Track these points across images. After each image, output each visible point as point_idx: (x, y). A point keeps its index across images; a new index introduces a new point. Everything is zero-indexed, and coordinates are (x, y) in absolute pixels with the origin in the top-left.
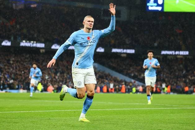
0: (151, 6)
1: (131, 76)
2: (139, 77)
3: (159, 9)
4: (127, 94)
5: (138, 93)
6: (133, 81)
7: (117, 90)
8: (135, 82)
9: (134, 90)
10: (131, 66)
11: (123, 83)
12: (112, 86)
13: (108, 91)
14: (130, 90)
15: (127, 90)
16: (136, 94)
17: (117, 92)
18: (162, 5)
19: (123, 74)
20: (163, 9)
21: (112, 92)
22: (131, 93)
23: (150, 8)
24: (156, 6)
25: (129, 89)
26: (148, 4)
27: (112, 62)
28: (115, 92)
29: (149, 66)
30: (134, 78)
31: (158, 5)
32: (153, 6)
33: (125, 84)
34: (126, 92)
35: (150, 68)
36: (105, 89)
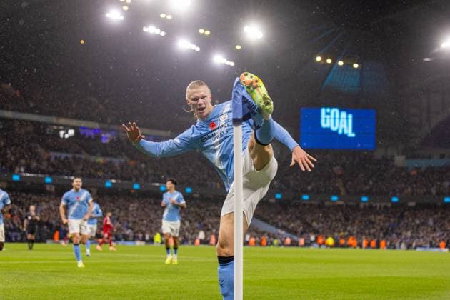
1: (279, 226)
2: (287, 226)
5: (282, 247)
16: (278, 248)
17: (257, 246)
22: (272, 246)
25: (270, 242)
30: (281, 228)
34: (267, 245)
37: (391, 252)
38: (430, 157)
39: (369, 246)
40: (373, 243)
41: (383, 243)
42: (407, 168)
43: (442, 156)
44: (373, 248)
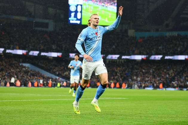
0: (72, 20)
1: (57, 74)
2: (62, 74)
3: (78, 22)
4: (53, 88)
5: (62, 87)
6: (57, 78)
7: (46, 85)
8: (59, 79)
9: (59, 85)
10: (56, 66)
11: (51, 80)
12: (41, 81)
13: (38, 86)
14: (56, 85)
15: (53, 85)
16: (60, 88)
17: (45, 87)
18: (81, 20)
19: (50, 73)
20: (81, 22)
21: (41, 86)
22: (56, 87)
23: (71, 22)
24: (76, 20)
25: (54, 84)
26: (70, 19)
27: (41, 63)
28: (44, 86)
29: (75, 67)
30: (58, 75)
31: (78, 20)
32: (73, 20)
33: (52, 81)
34: (52, 86)
35: (76, 68)
36: (36, 84)
37: (129, 90)
38: (149, 31)
39: (115, 87)
40: (118, 85)
41: (124, 85)
42: (136, 38)
43: (157, 30)
44: (118, 88)
